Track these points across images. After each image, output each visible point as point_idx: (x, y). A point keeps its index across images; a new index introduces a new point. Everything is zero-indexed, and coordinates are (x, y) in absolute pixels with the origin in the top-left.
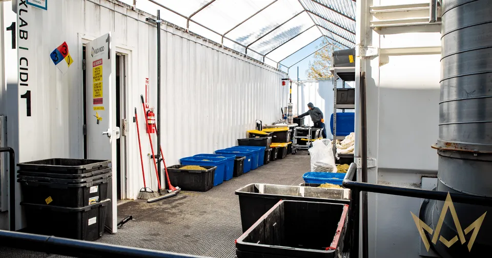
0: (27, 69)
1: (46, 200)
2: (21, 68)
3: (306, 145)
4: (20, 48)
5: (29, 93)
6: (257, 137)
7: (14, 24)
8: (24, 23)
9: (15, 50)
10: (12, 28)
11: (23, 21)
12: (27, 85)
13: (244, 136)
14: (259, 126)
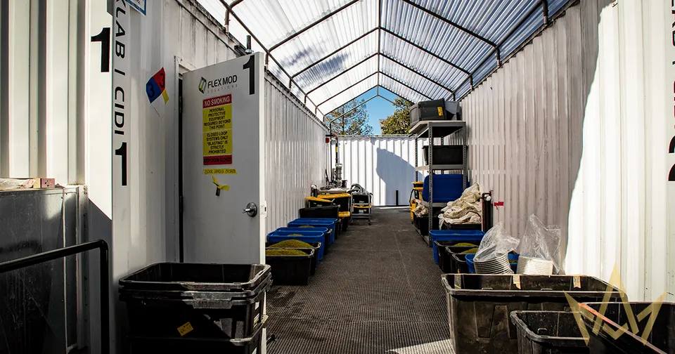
0: (122, 107)
1: (179, 329)
2: (117, 105)
3: (358, 213)
4: (116, 71)
5: (124, 145)
6: (320, 206)
7: (106, 31)
8: (121, 31)
9: (108, 75)
10: (103, 37)
11: (120, 27)
12: (122, 133)
13: (303, 206)
14: (315, 192)
